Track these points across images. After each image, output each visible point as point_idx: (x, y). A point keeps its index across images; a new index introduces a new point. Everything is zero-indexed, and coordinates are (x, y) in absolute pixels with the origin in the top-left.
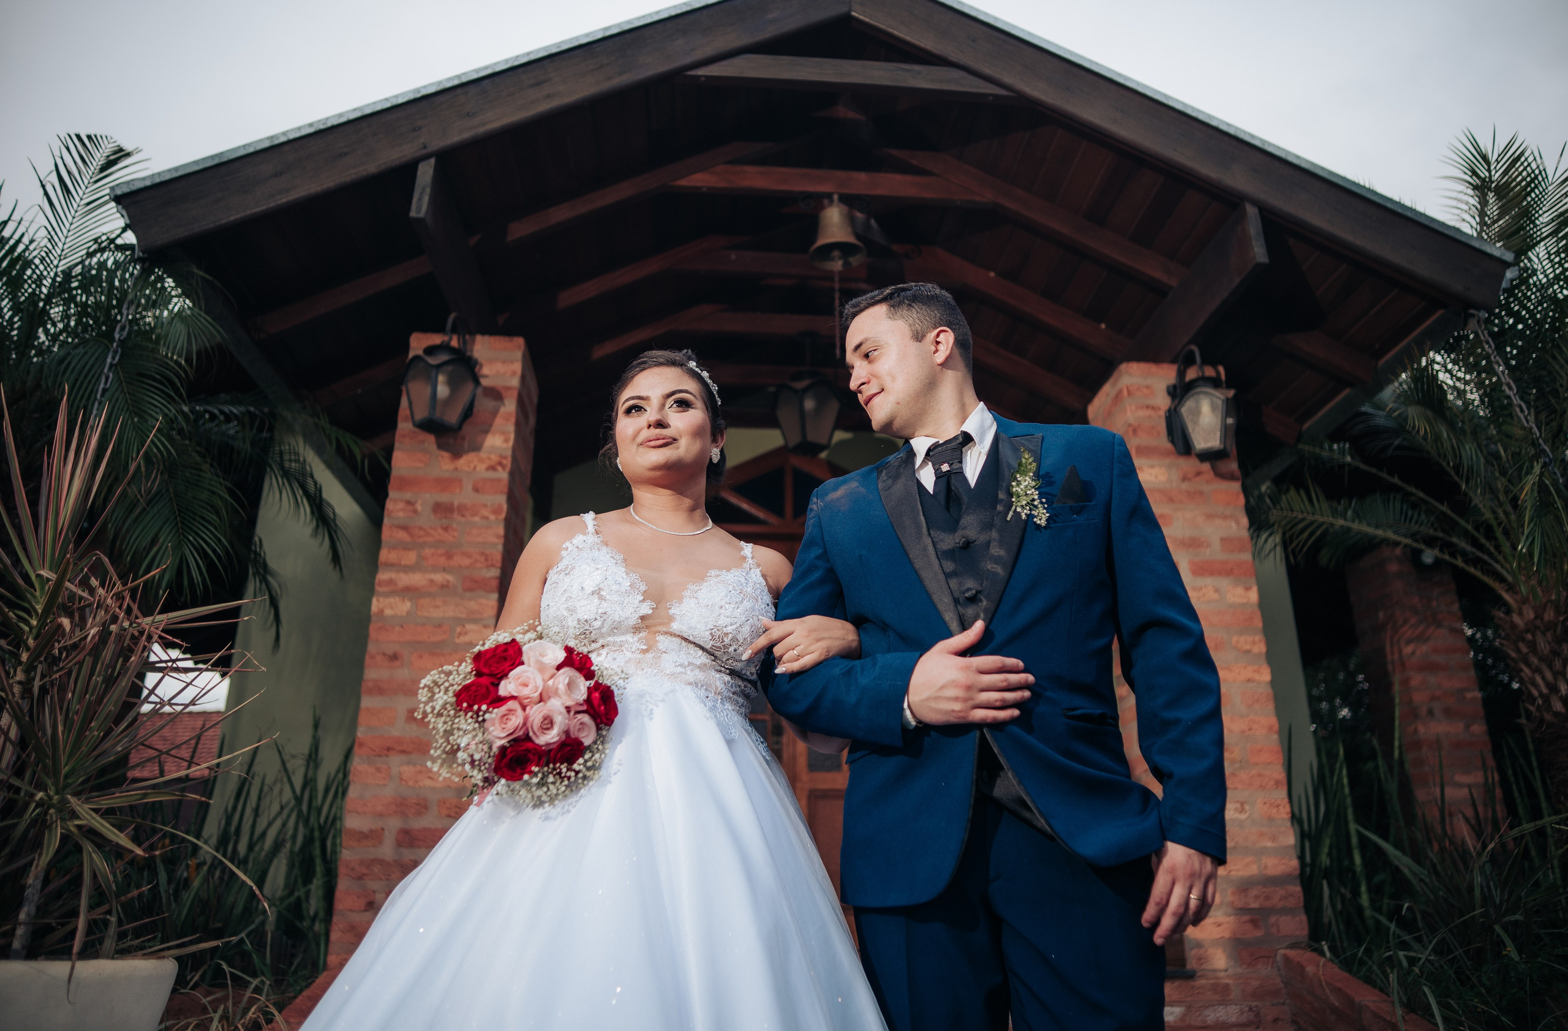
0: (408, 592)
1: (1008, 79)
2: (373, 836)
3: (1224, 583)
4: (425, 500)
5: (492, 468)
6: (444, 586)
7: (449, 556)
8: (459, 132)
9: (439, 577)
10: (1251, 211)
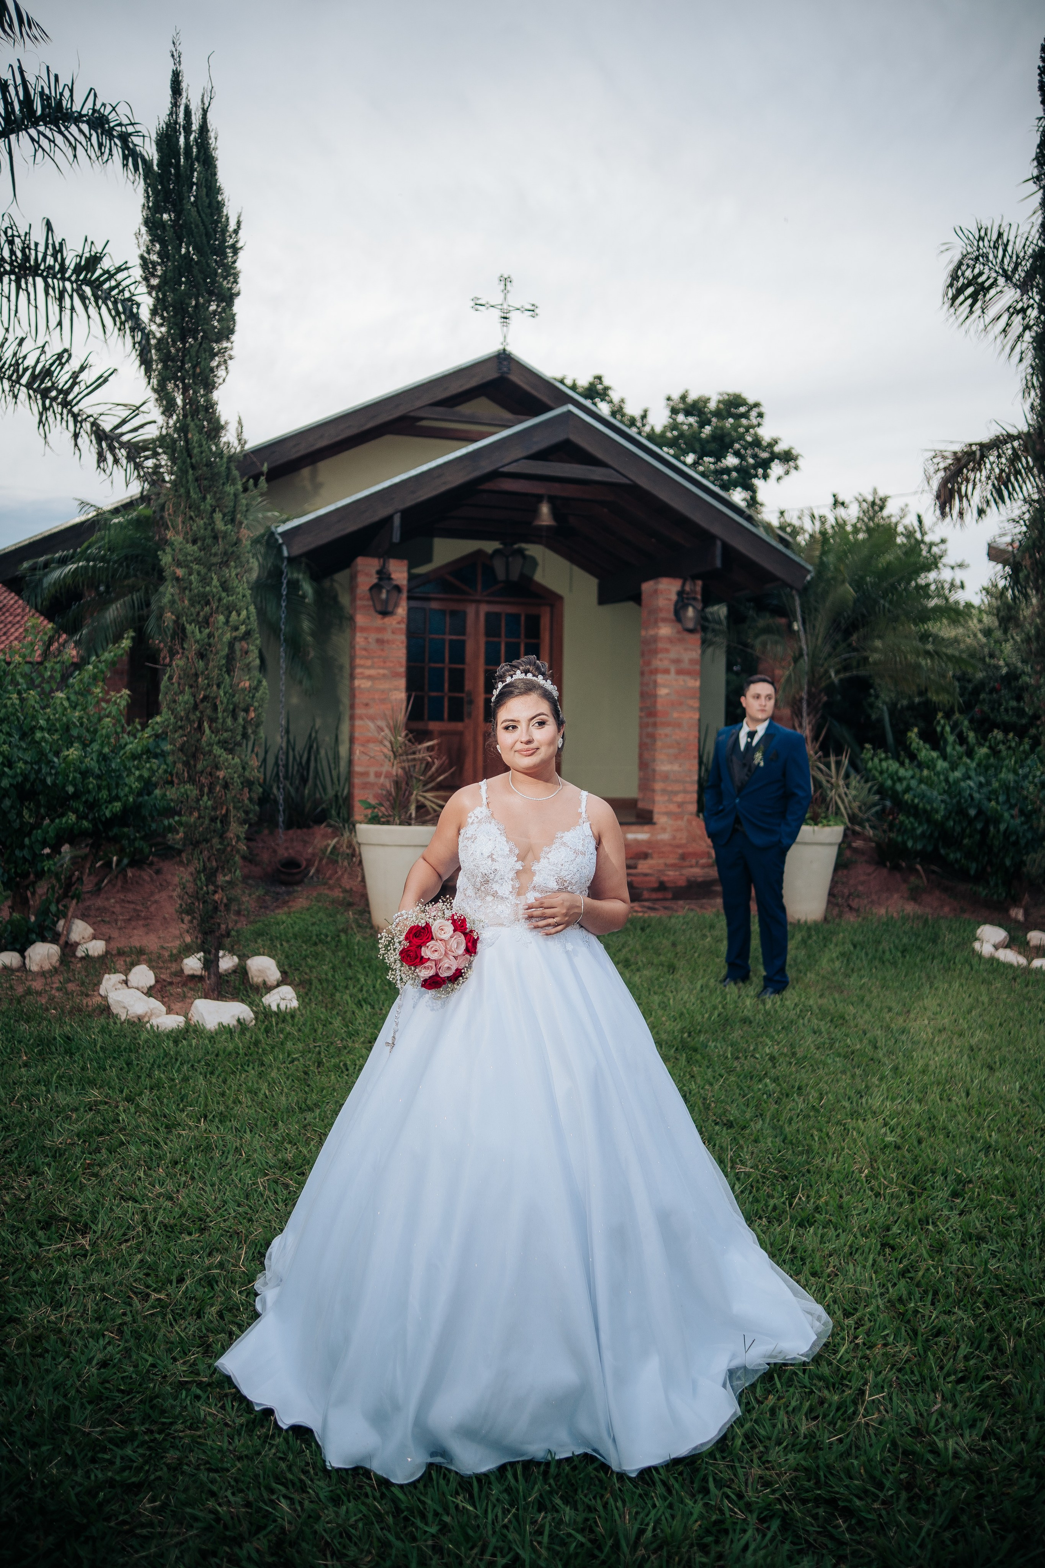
0: (369, 677)
1: (632, 477)
2: (366, 774)
3: (687, 678)
4: (373, 637)
5: (399, 623)
6: (384, 675)
7: (385, 662)
8: (409, 502)
9: (382, 671)
10: (719, 543)
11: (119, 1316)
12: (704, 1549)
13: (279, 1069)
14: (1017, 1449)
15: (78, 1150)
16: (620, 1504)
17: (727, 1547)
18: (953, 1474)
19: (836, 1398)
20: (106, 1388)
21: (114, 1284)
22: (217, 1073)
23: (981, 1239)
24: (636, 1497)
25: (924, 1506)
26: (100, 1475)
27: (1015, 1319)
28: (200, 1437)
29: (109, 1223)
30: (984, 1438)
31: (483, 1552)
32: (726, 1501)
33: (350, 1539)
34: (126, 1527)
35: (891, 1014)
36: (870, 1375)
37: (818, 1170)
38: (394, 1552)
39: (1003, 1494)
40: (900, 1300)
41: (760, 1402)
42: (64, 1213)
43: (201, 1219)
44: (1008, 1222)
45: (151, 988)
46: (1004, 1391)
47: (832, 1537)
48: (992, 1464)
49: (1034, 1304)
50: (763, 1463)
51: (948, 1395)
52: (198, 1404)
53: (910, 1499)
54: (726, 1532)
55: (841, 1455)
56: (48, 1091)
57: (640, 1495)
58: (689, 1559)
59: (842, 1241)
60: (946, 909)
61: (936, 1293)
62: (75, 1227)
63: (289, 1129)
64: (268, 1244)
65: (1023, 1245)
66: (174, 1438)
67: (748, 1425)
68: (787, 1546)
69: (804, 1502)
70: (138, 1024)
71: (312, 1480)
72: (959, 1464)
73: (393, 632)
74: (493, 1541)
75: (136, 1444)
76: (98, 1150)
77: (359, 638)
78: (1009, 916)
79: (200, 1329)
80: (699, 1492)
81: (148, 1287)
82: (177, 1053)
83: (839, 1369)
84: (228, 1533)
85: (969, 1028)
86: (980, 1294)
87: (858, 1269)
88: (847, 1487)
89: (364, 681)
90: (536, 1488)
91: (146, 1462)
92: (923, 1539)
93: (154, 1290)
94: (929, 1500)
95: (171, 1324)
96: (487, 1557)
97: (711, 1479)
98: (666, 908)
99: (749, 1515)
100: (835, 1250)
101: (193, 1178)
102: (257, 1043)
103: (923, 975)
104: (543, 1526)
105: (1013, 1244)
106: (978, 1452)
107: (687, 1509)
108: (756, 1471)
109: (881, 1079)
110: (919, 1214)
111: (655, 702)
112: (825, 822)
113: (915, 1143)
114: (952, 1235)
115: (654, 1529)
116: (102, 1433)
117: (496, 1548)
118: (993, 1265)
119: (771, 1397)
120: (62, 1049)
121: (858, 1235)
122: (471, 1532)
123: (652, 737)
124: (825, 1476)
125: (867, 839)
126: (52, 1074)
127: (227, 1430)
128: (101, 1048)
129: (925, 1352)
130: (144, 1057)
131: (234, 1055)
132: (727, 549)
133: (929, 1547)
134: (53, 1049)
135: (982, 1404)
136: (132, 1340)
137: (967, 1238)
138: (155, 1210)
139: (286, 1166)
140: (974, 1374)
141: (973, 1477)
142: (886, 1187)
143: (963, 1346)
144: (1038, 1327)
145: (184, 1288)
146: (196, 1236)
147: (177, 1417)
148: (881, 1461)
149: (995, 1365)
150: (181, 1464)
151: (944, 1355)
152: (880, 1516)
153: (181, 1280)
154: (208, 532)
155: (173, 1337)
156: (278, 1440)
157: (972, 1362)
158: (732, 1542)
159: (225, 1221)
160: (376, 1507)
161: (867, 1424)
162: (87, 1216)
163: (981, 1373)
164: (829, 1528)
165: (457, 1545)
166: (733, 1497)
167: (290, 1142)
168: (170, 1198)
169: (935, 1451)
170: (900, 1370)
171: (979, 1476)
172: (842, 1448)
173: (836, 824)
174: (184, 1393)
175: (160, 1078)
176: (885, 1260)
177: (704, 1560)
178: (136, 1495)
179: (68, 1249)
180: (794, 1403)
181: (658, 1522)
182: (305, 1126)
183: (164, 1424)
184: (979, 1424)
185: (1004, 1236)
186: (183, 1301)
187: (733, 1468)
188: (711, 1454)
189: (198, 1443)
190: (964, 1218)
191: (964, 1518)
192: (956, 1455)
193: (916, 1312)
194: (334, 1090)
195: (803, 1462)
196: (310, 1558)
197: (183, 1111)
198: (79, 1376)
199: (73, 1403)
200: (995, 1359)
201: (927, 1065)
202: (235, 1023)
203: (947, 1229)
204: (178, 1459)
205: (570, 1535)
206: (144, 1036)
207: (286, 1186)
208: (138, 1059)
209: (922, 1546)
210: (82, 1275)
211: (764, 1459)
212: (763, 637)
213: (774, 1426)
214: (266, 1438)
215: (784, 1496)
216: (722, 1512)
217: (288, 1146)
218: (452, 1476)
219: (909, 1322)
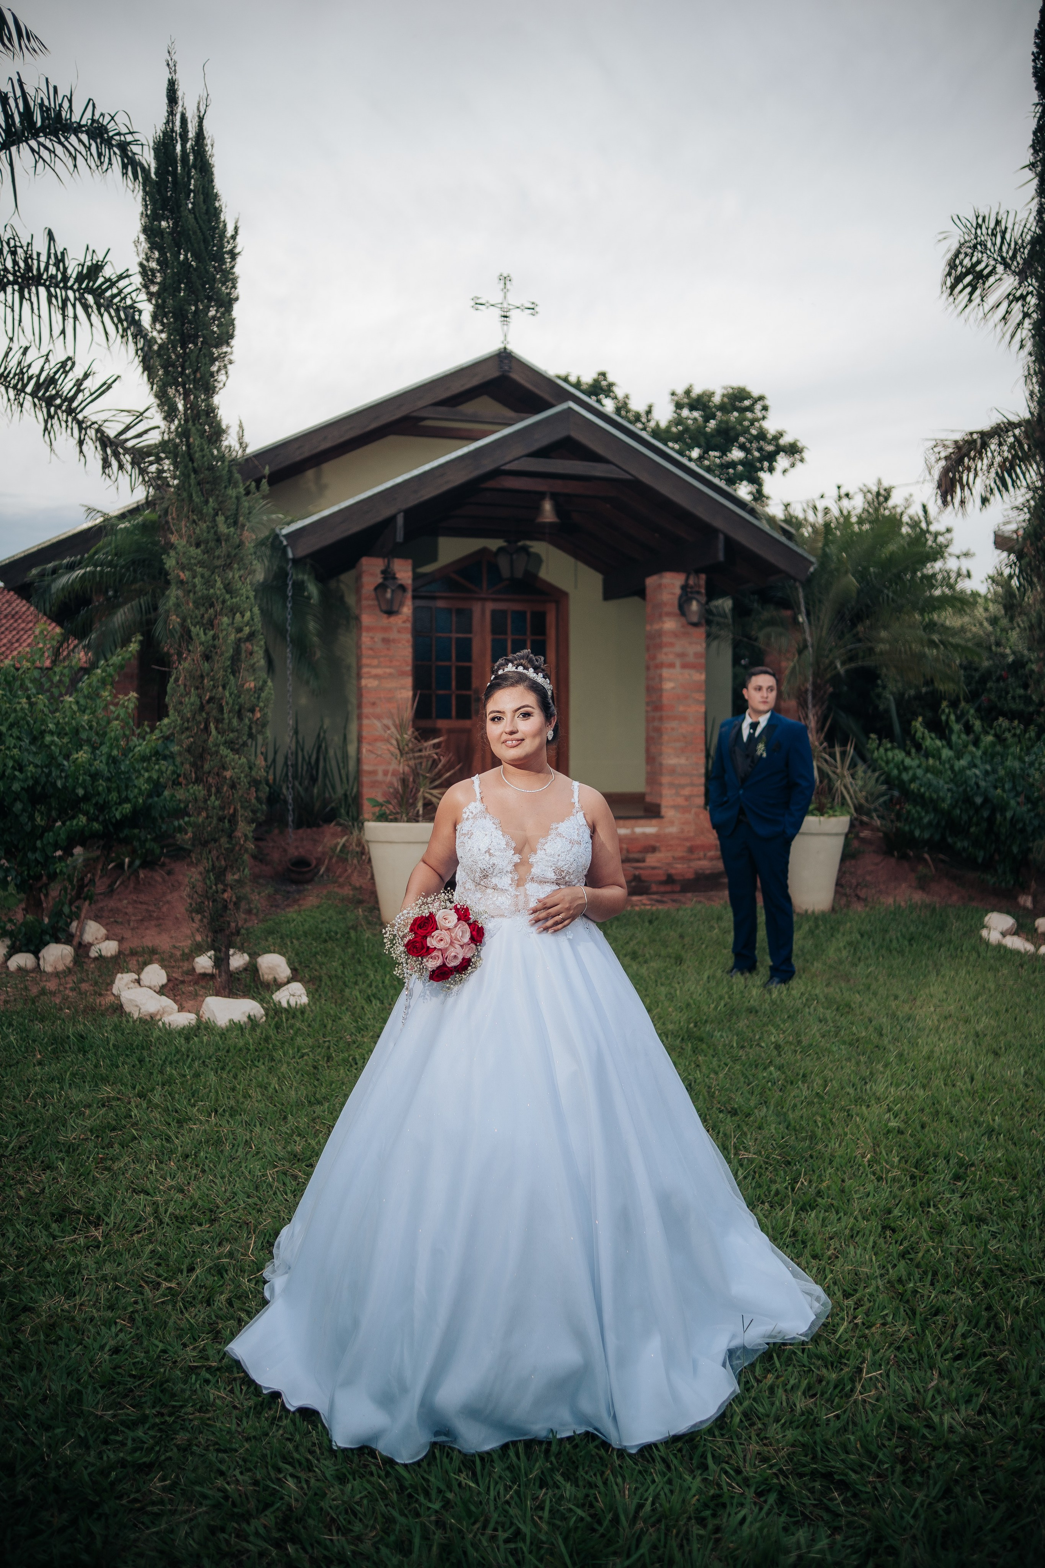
0: (376, 677)
1: (633, 472)
2: (374, 772)
3: (692, 672)
4: (379, 636)
5: (404, 622)
6: (391, 674)
7: (391, 661)
8: (412, 501)
9: (388, 670)
10: (721, 537)
11: (131, 1305)
12: (702, 1522)
13: (288, 1064)
14: (1011, 1423)
15: (91, 1145)
16: (619, 1480)
17: (725, 1520)
18: (947, 1447)
19: (834, 1376)
20: (118, 1374)
21: (126, 1274)
22: (228, 1069)
23: (981, 1220)
24: (636, 1473)
25: (918, 1478)
26: (112, 1456)
27: (1013, 1298)
28: (209, 1419)
29: (121, 1216)
30: (979, 1413)
31: (485, 1527)
32: (724, 1476)
33: (355, 1515)
34: (138, 1505)
35: (897, 1002)
36: (868, 1353)
37: (821, 1156)
38: (398, 1527)
39: (997, 1466)
40: (900, 1280)
41: (759, 1381)
42: (78, 1207)
43: (211, 1211)
44: (1009, 1204)
45: (163, 987)
46: (1001, 1368)
47: (828, 1510)
48: (987, 1437)
49: (1032, 1282)
50: (762, 1440)
51: (945, 1372)
52: (208, 1388)
53: (905, 1472)
54: (724, 1505)
55: (838, 1431)
56: (62, 1088)
57: (640, 1472)
58: (687, 1532)
59: (843, 1224)
60: (955, 898)
61: (935, 1274)
62: (88, 1219)
63: (298, 1122)
64: (277, 1234)
65: (1024, 1226)
66: (184, 1420)
67: (746, 1403)
68: (783, 1519)
69: (801, 1475)
70: (150, 1022)
71: (318, 1460)
72: (955, 1438)
73: (399, 632)
74: (495, 1516)
75: (147, 1426)
76: (111, 1145)
77: (366, 638)
78: (1018, 903)
79: (209, 1317)
80: (698, 1468)
81: (159, 1276)
82: (189, 1050)
83: (837, 1348)
84: (236, 1510)
85: (975, 1014)
86: (979, 1274)
87: (859, 1252)
88: (843, 1461)
89: (371, 680)
90: (537, 1465)
91: (157, 1443)
92: (917, 1510)
93: (165, 1280)
94: (924, 1472)
95: (182, 1312)
96: (489, 1532)
97: (709, 1456)
98: (674, 901)
99: (746, 1489)
100: (835, 1233)
101: (203, 1171)
102: (267, 1039)
103: (930, 963)
104: (544, 1501)
105: (1013, 1225)
106: (974, 1427)
107: (685, 1485)
108: (754, 1447)
109: (886, 1066)
110: (920, 1196)
111: (661, 696)
112: (831, 812)
113: (919, 1128)
114: (953, 1217)
115: (653, 1503)
116: (114, 1416)
117: (497, 1523)
118: (993, 1245)
119: (770, 1376)
120: (76, 1048)
121: (860, 1218)
122: (473, 1508)
123: (658, 730)
124: (822, 1452)
125: (875, 829)
126: (66, 1072)
127: (235, 1412)
128: (114, 1045)
129: (923, 1331)
130: (156, 1054)
131: (245, 1051)
132: (730, 542)
133: (923, 1517)
134: (67, 1048)
135: (979, 1380)
136: (143, 1328)
137: (968, 1219)
138: (167, 1202)
139: (295, 1157)
140: (971, 1351)
141: (967, 1450)
142: (888, 1171)
143: (961, 1324)
144: (1035, 1305)
145: (194, 1277)
146: (206, 1227)
147: (186, 1401)
148: (877, 1436)
149: (992, 1342)
150: (190, 1445)
151: (942, 1333)
152: (875, 1488)
153: (191, 1269)
154: (211, 536)
155: (183, 1324)
156: (285, 1422)
157: (969, 1340)
158: (729, 1515)
159: (234, 1212)
160: (380, 1485)
161: (864, 1401)
162: (99, 1208)
163: (978, 1351)
164: (825, 1501)
165: (459, 1520)
166: (732, 1472)
167: (299, 1135)
168: (181, 1191)
169: (930, 1426)
170: (898, 1348)
171: (974, 1449)
172: (839, 1424)
173: (842, 814)
174: (194, 1377)
175: (171, 1075)
176: (885, 1243)
177: (702, 1532)
178: (147, 1475)
179: (82, 1241)
180: (792, 1382)
181: (656, 1497)
182: (313, 1120)
183: (174, 1407)
184: (974, 1399)
185: (1005, 1218)
186: (194, 1289)
187: (731, 1444)
188: (710, 1431)
189: (207, 1425)
190: (965, 1201)
191: (957, 1489)
192: (951, 1429)
193: (914, 1292)
194: (343, 1083)
195: (800, 1438)
196: (316, 1533)
197: (194, 1106)
198: (91, 1362)
199: (86, 1387)
200: (992, 1336)
201: (932, 1052)
202: (246, 1019)
203: (948, 1212)
204: (188, 1440)
205: (570, 1510)
206: (156, 1033)
207: (295, 1177)
208: (150, 1056)
209: (915, 1517)
210: (94, 1266)
211: (762, 1435)
212: (768, 630)
213: (773, 1404)
214: (273, 1420)
215: (781, 1470)
216: (720, 1486)
217: (298, 1139)
218: (455, 1454)
219: (908, 1301)
